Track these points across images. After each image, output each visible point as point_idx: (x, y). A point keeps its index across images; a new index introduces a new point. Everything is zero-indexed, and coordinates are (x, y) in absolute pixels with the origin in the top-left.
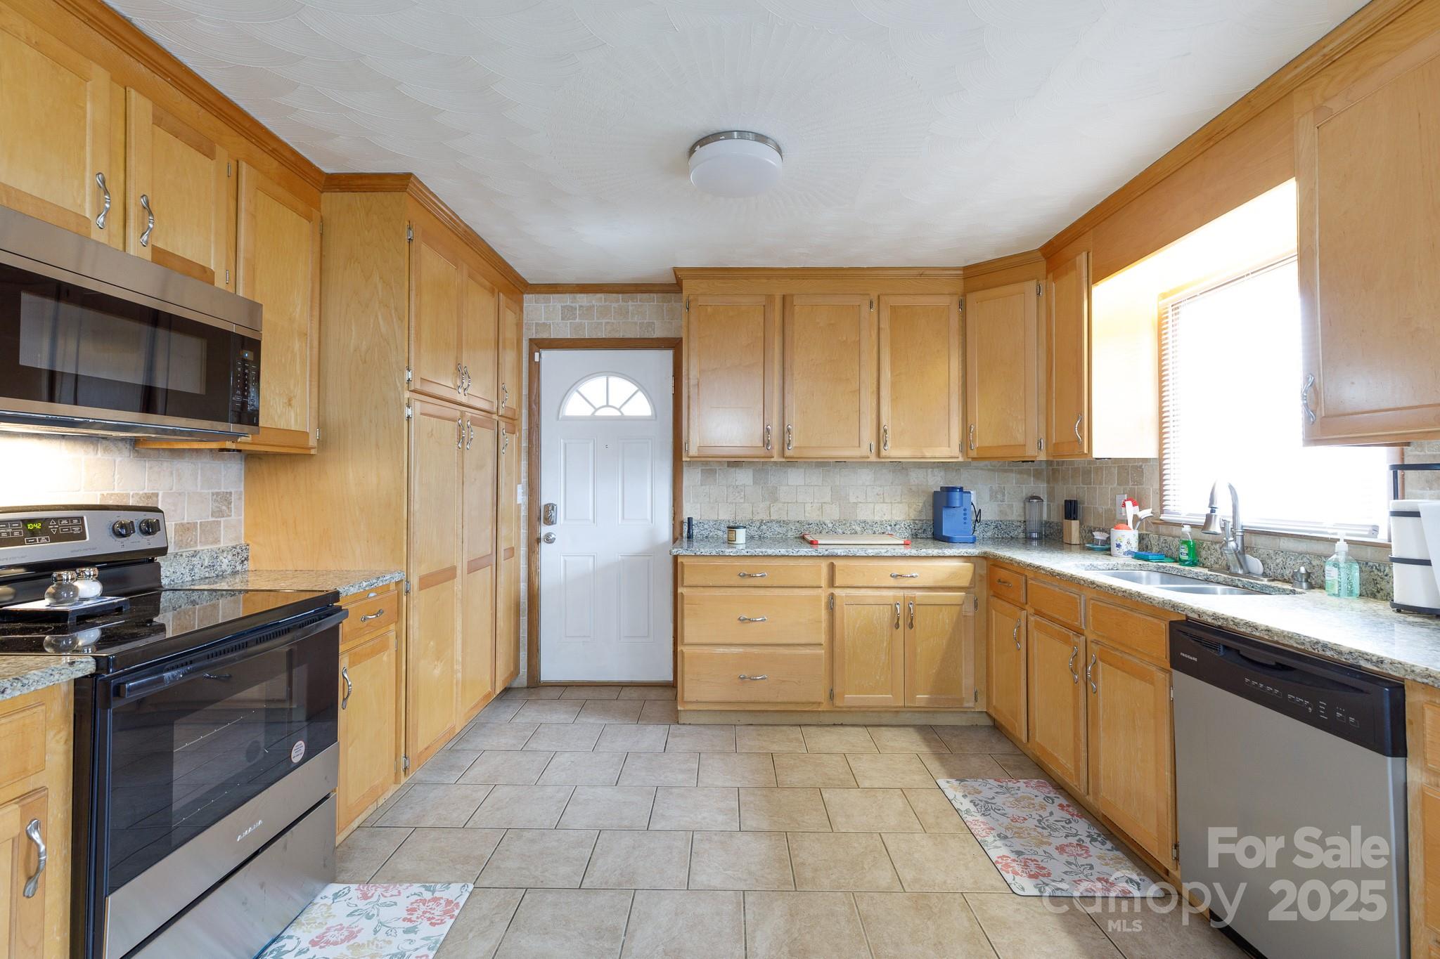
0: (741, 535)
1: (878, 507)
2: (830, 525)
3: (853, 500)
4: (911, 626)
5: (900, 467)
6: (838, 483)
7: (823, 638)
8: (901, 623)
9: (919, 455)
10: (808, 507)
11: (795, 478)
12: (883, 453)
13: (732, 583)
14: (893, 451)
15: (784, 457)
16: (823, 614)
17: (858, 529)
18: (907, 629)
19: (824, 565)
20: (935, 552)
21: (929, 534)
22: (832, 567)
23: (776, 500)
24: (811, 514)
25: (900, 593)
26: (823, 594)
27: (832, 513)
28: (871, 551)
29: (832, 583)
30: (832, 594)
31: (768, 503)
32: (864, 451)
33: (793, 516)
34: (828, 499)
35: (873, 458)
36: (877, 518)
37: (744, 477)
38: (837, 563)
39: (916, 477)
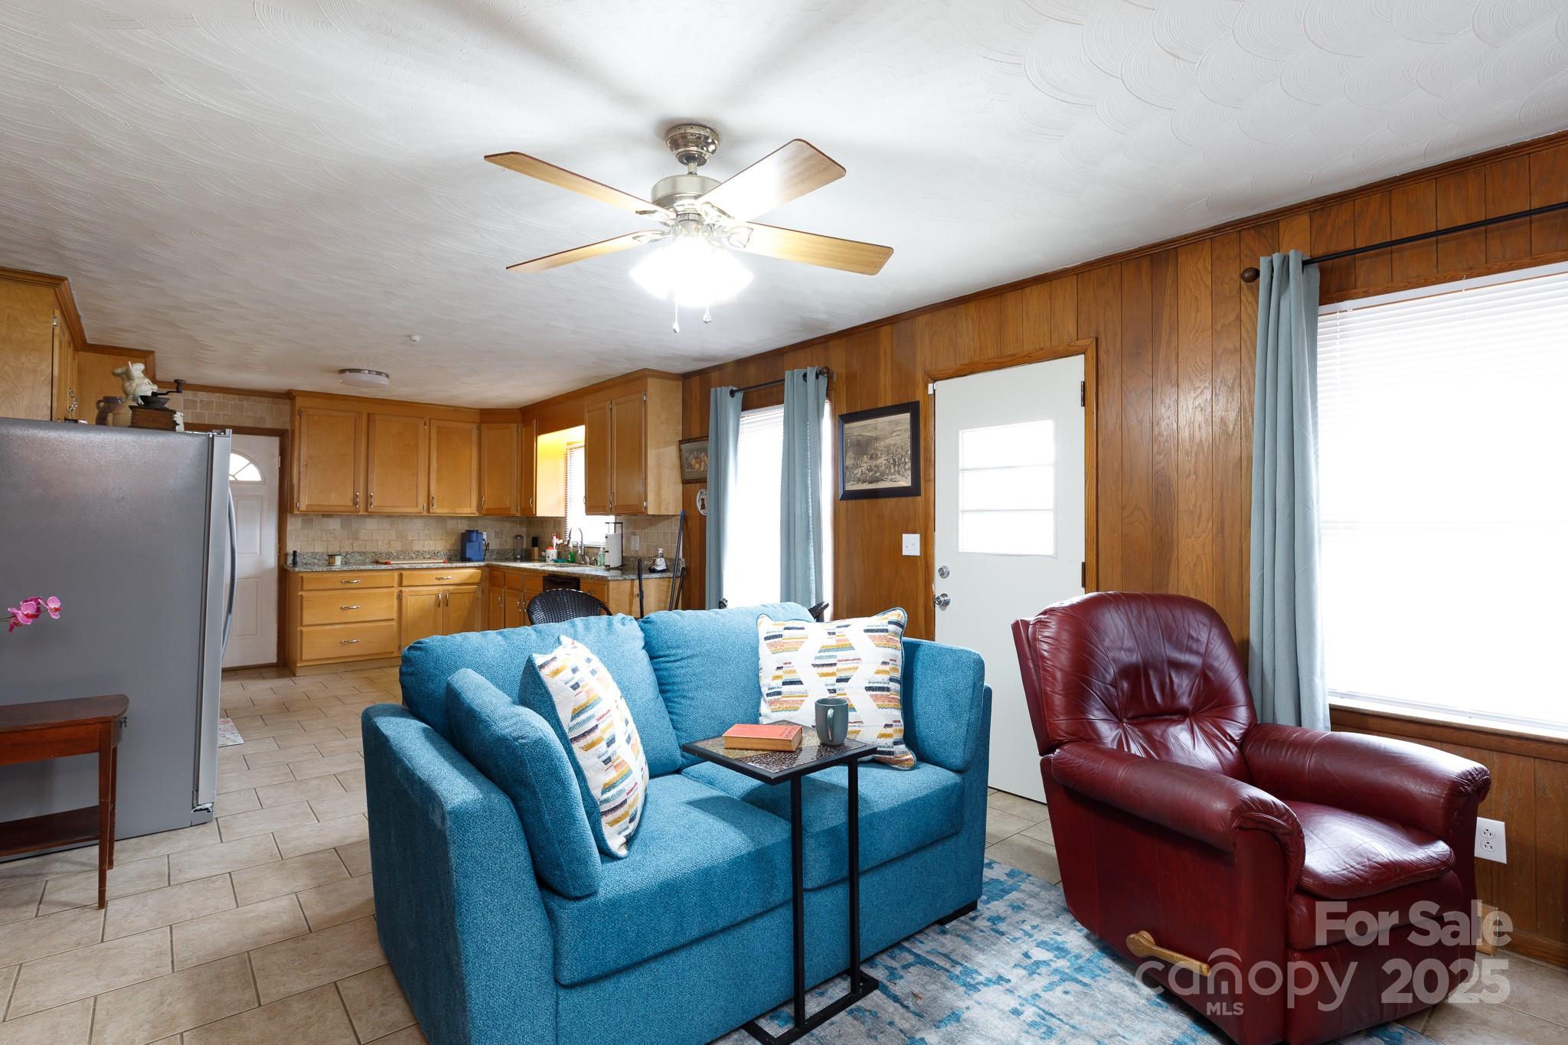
0: (338, 560)
1: (426, 542)
2: (395, 554)
3: (410, 538)
4: (447, 605)
5: (441, 518)
6: (400, 528)
7: (395, 616)
8: (441, 604)
9: (453, 512)
10: (380, 543)
11: (371, 525)
12: (431, 511)
13: (337, 587)
14: (437, 510)
15: (367, 511)
16: (395, 603)
17: (414, 556)
18: (445, 607)
19: (396, 575)
20: (461, 565)
21: (459, 558)
22: (401, 575)
23: (357, 539)
24: (382, 547)
25: (441, 588)
26: (395, 591)
27: (396, 547)
28: (424, 566)
29: (400, 584)
30: (401, 591)
31: (351, 541)
32: (419, 509)
33: (368, 549)
34: (394, 538)
35: (425, 514)
36: (426, 549)
37: (334, 524)
38: (403, 572)
39: (450, 524)
